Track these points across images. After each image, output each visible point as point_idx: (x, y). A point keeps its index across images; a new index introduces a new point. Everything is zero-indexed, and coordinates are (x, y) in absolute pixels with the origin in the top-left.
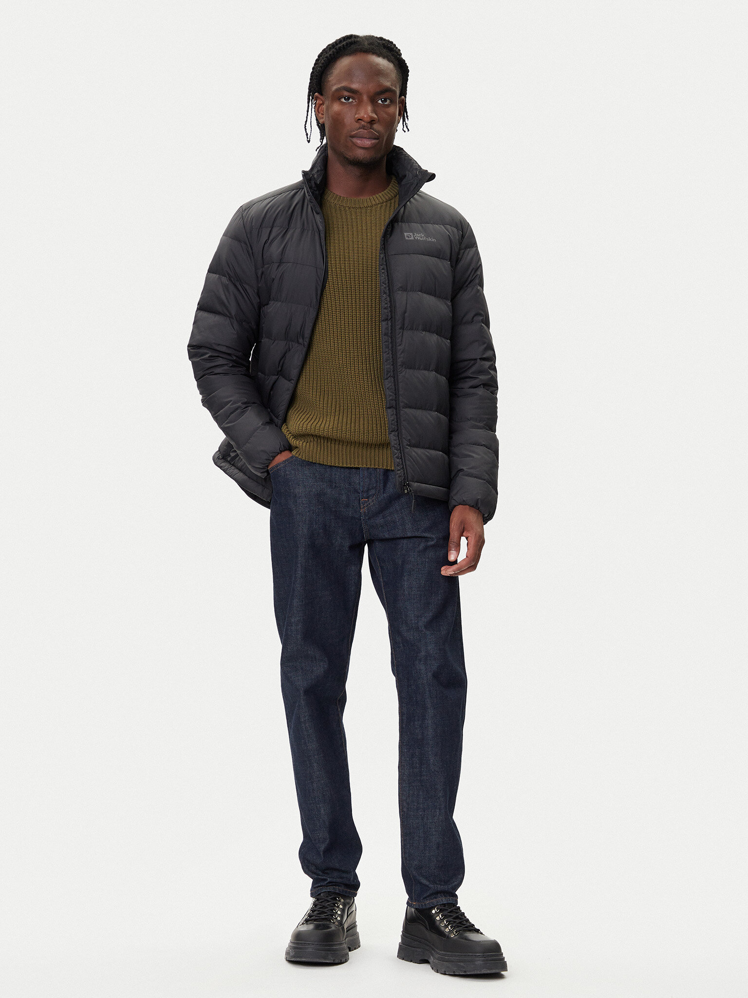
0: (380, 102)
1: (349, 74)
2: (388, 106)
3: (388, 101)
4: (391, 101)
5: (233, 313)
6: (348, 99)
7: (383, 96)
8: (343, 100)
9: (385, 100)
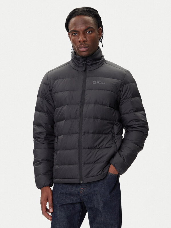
0: (88, 33)
1: (75, 24)
2: (91, 33)
3: (91, 32)
4: (92, 32)
5: (45, 110)
6: (76, 34)
7: (88, 30)
8: (74, 35)
9: (90, 32)
